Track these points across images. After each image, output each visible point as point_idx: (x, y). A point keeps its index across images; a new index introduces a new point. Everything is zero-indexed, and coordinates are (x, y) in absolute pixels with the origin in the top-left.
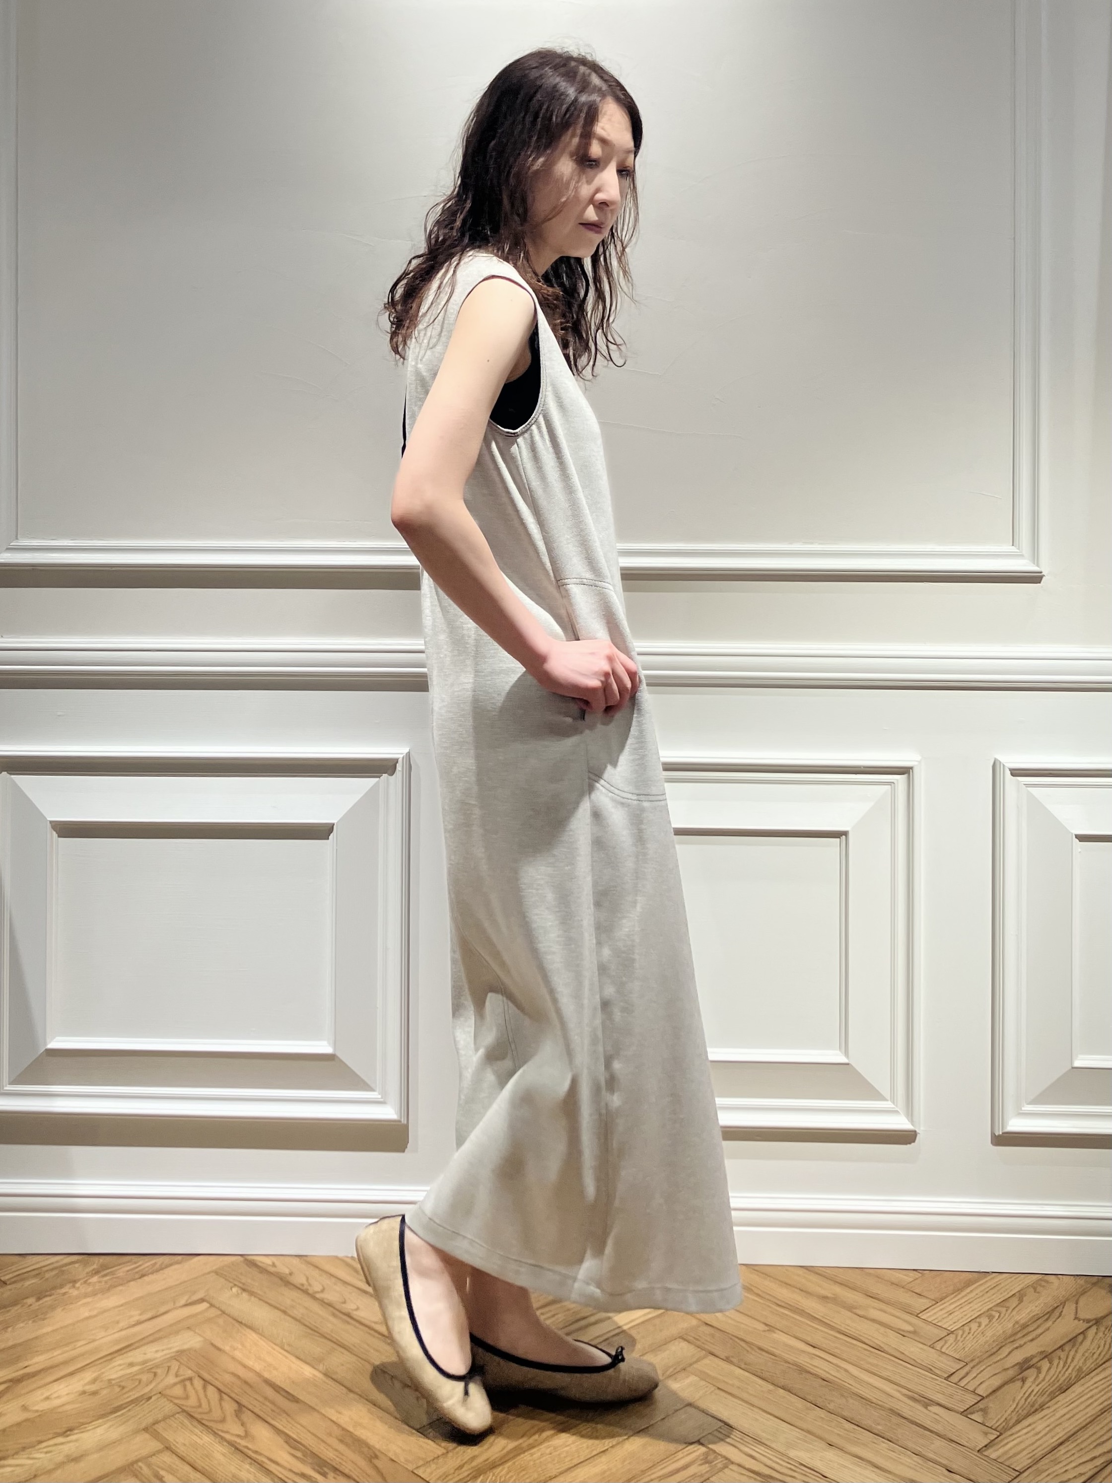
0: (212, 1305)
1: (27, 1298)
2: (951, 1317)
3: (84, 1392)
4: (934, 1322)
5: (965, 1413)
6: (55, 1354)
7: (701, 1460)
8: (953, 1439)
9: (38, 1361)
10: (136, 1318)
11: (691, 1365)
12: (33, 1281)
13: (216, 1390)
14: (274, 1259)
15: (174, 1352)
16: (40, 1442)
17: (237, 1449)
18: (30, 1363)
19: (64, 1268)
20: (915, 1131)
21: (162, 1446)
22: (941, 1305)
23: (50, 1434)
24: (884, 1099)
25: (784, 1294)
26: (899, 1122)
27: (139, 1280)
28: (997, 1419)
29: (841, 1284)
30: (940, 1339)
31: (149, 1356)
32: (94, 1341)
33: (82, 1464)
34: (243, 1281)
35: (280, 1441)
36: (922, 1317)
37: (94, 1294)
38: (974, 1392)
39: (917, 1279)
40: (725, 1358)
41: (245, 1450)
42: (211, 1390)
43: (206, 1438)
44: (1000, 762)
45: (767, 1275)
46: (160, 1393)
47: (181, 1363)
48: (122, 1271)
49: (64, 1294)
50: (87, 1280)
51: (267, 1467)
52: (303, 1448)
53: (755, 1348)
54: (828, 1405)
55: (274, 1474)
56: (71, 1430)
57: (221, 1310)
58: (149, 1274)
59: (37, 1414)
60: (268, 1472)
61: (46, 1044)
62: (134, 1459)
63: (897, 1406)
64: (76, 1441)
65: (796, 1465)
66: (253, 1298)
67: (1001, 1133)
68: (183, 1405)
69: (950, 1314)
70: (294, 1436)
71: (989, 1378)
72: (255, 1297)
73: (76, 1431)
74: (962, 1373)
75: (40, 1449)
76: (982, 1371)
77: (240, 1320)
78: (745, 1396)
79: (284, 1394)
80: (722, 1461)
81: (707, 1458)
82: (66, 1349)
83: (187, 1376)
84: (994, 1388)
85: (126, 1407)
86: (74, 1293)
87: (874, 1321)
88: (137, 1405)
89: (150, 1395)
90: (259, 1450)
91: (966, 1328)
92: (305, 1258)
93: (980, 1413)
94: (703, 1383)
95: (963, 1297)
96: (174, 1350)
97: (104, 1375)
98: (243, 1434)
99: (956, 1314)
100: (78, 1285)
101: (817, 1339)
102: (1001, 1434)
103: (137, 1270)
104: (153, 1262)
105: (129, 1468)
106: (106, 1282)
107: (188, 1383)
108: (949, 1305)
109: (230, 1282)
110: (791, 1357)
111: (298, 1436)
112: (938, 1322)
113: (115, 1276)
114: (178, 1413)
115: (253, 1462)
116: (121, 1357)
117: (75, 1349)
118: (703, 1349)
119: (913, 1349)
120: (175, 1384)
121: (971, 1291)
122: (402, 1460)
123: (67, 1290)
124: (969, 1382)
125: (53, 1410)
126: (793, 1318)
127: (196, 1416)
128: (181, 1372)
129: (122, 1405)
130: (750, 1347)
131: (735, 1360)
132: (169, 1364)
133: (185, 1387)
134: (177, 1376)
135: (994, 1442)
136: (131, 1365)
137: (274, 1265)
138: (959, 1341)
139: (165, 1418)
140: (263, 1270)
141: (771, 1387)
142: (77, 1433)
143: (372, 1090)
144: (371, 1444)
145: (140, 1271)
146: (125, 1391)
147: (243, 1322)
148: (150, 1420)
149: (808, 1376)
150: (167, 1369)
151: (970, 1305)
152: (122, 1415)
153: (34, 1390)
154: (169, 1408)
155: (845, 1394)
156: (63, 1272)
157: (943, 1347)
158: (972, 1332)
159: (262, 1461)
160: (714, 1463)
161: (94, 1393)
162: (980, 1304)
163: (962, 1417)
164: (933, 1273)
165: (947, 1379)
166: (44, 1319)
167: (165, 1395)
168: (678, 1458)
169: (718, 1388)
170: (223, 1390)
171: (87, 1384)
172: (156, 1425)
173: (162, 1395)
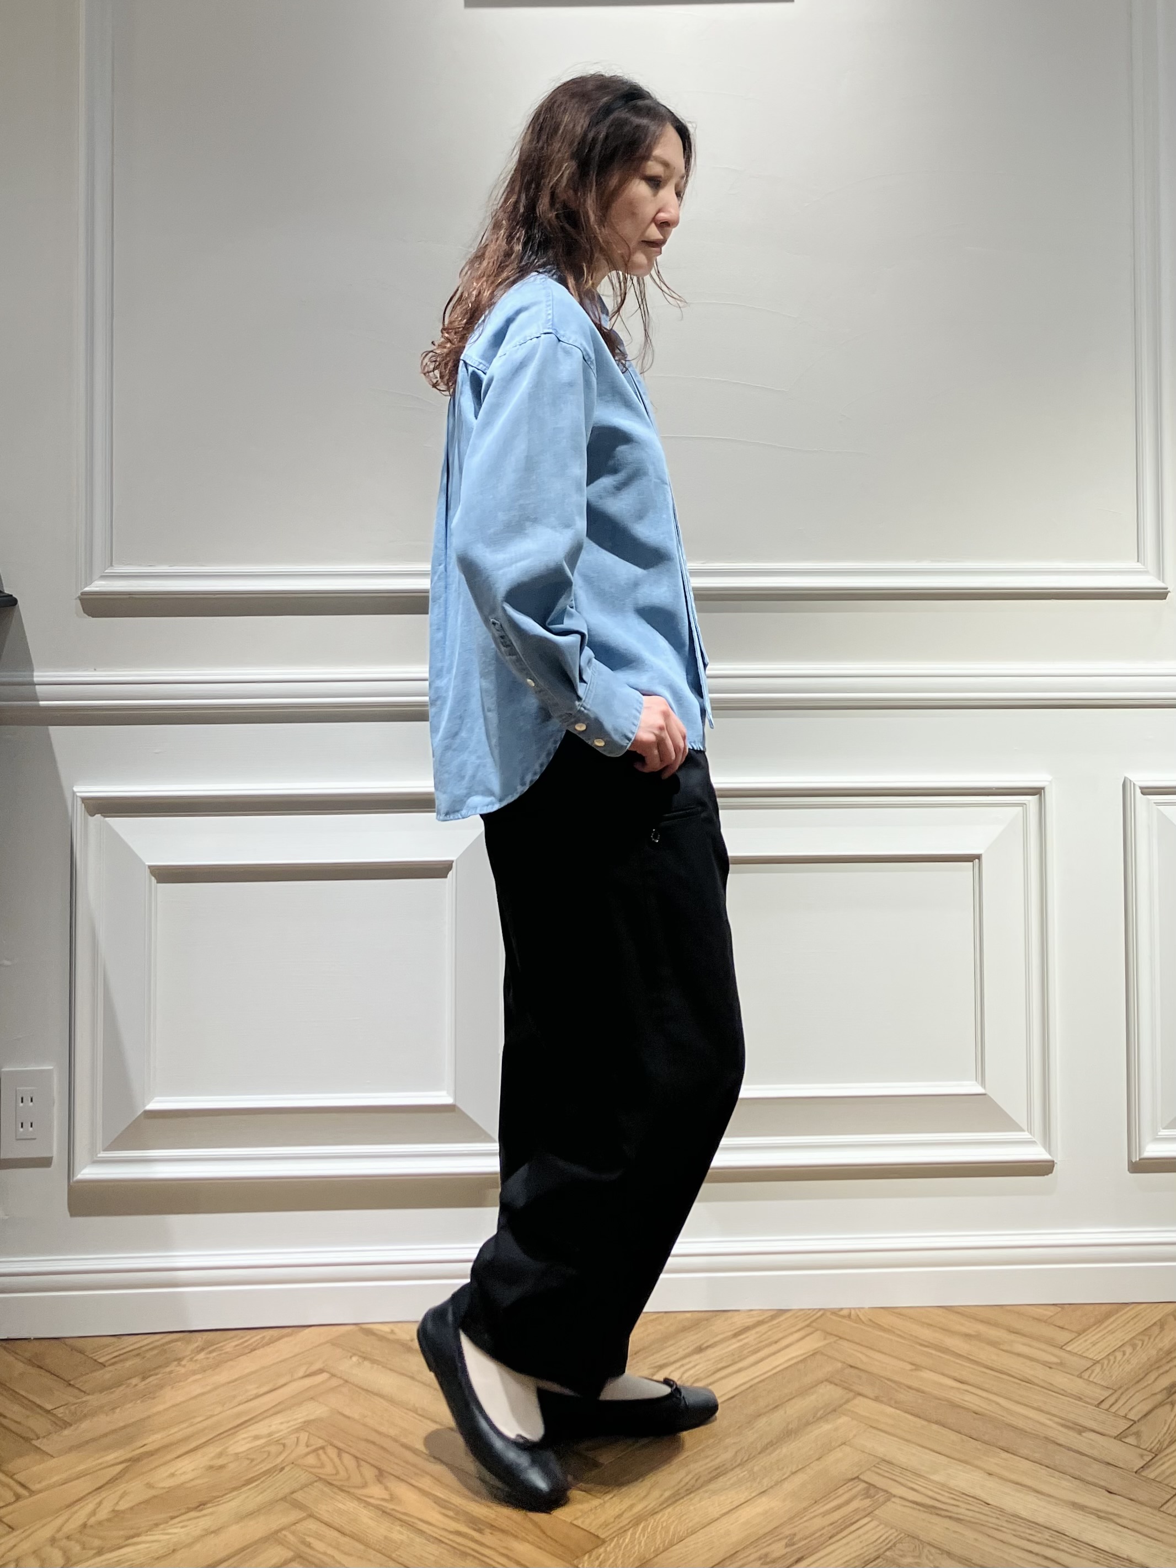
0: (332, 1375)
1: (130, 1378)
2: (1094, 1348)
3: (211, 1467)
4: (1079, 1353)
5: (1120, 1437)
6: (173, 1431)
7: (863, 1495)
8: (1109, 1462)
9: (157, 1439)
10: (255, 1392)
11: (841, 1406)
12: (133, 1362)
13: (353, 1458)
14: (388, 1327)
15: (299, 1423)
16: (173, 1518)
17: (384, 1512)
18: (147, 1441)
19: (166, 1347)
20: (1053, 1162)
21: (305, 1515)
22: (1083, 1337)
23: (181, 1509)
24: (1022, 1130)
25: (926, 1334)
26: (1036, 1153)
27: (248, 1355)
28: (1150, 1441)
29: (981, 1321)
30: (1088, 1369)
31: (273, 1428)
32: (212, 1416)
33: (222, 1537)
34: (363, 1350)
35: (428, 1501)
36: (1068, 1349)
37: (203, 1370)
38: (1125, 1417)
39: (1057, 1313)
40: (875, 1399)
41: (393, 1513)
42: (347, 1458)
43: (351, 1503)
44: (1130, 781)
46: (293, 1463)
47: (310, 1433)
48: (230, 1346)
49: (171, 1372)
50: (195, 1356)
51: (417, 1526)
53: (905, 1387)
54: (984, 1437)
55: (426, 1533)
56: (203, 1504)
57: (344, 1380)
58: (259, 1348)
59: (165, 1491)
60: (421, 1532)
61: (143, 1106)
62: (277, 1529)
63: (1051, 1434)
64: (215, 1512)
65: (957, 1494)
66: (376, 1366)
67: (1138, 1159)
68: (319, 1473)
69: (1094, 1345)
71: (1139, 1403)
73: (209, 1505)
74: (1113, 1399)
75: (174, 1524)
76: (1131, 1397)
77: (364, 1388)
80: (885, 1494)
81: (868, 1492)
82: (184, 1425)
83: (318, 1445)
84: (1144, 1413)
85: (259, 1479)
86: (183, 1370)
87: (1019, 1355)
88: (271, 1476)
89: (283, 1465)
90: (409, 1513)
91: (1112, 1358)
93: (1134, 1437)
94: (855, 1422)
95: (1105, 1328)
96: (300, 1421)
97: (229, 1449)
98: (387, 1497)
99: (1099, 1344)
100: (183, 1363)
101: (963, 1376)
102: (1156, 1455)
103: (246, 1344)
104: (258, 1337)
105: (273, 1537)
106: (214, 1358)
107: (321, 1452)
108: (1092, 1336)
109: (349, 1351)
110: (941, 1394)
111: (446, 1496)
112: (1084, 1352)
113: (223, 1352)
114: (316, 1481)
116: (243, 1431)
117: (193, 1425)
118: (850, 1390)
119: (1061, 1380)
120: (308, 1454)
121: (1114, 1322)
123: (173, 1369)
124: (1119, 1408)
125: (180, 1487)
126: (940, 1357)
127: (334, 1483)
128: (312, 1442)
129: (252, 1478)
130: (897, 1385)
131: (883, 1399)
132: (297, 1435)
134: (307, 1446)
135: (1150, 1464)
136: (257, 1438)
137: (389, 1333)
138: (1105, 1370)
139: (303, 1487)
140: (380, 1337)
141: (923, 1422)
142: (210, 1507)
145: (249, 1345)
146: (254, 1463)
147: (369, 1390)
148: (285, 1490)
149: (961, 1410)
150: (296, 1439)
151: (1114, 1335)
152: (257, 1486)
153: (157, 1467)
154: (304, 1477)
155: (1000, 1426)
156: (165, 1351)
157: (1089, 1377)
158: (1117, 1361)
159: (413, 1522)
160: (876, 1497)
161: (222, 1467)
162: (1123, 1333)
163: (1116, 1441)
164: (1073, 1306)
165: (1098, 1406)
166: (154, 1398)
167: (298, 1466)
168: (838, 1494)
169: (871, 1427)
170: (358, 1455)
171: (212, 1459)
172: (295, 1494)
173: (296, 1465)
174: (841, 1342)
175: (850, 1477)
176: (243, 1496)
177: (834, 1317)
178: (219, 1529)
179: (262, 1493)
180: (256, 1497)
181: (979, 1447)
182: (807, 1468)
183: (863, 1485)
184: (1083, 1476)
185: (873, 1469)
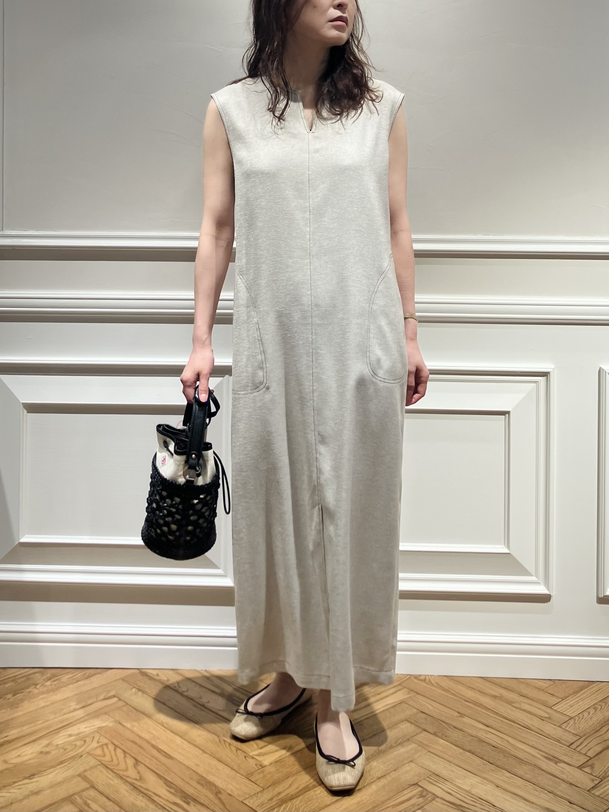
0: (120, 699)
1: (7, 694)
2: (571, 708)
3: (41, 752)
4: (561, 712)
5: (580, 767)
6: (24, 729)
7: (419, 795)
8: (573, 783)
9: (13, 733)
10: (73, 707)
11: (413, 737)
12: (11, 684)
13: (122, 751)
14: (158, 671)
15: (96, 728)
16: (14, 783)
17: (135, 787)
18: (8, 734)
19: (29, 677)
20: (550, 595)
21: (89, 785)
22: (565, 701)
23: (20, 777)
24: (531, 575)
25: (470, 694)
26: (540, 589)
27: (75, 684)
28: (599, 771)
29: (504, 688)
30: (566, 722)
31: (81, 730)
32: (47, 721)
33: (40, 796)
34: (139, 684)
35: (161, 782)
36: (555, 709)
37: (48, 692)
38: (585, 754)
39: (550, 685)
40: (433, 733)
41: (139, 788)
42: (119, 752)
43: (115, 780)
44: (603, 369)
45: (459, 682)
46: (88, 753)
47: (100, 735)
48: (65, 678)
49: (30, 692)
50: (43, 684)
51: (152, 798)
52: (175, 787)
53: (452, 727)
54: (496, 762)
55: (157, 803)
56: (33, 775)
57: (125, 702)
58: (81, 680)
59: (12, 766)
60: (154, 801)
61: (19, 539)
62: (72, 793)
63: (538, 763)
64: (37, 781)
65: (477, 799)
66: (144, 695)
67: (602, 596)
68: (101, 760)
69: (571, 707)
70: (170, 779)
71: (595, 746)
72: (146, 694)
73: (37, 776)
74: (578, 743)
75: (14, 787)
76: (590, 742)
77: (136, 708)
78: (446, 757)
79: (164, 754)
80: (432, 796)
81: (421, 794)
82: (31, 726)
83: (104, 743)
84: (597, 752)
85: (67, 761)
86: (36, 691)
87: (524, 711)
88: (73, 760)
89: (82, 754)
90: (148, 788)
91: (581, 716)
92: (176, 671)
93: (590, 767)
94: (420, 748)
95: (579, 696)
97: (53, 742)
98: (138, 778)
99: (574, 707)
100: (38, 687)
101: (490, 722)
102: (602, 780)
103: (74, 678)
104: (84, 673)
105: (69, 799)
106: (55, 685)
107: (105, 747)
108: (571, 701)
109: (131, 685)
110: (474, 733)
111: (172, 779)
112: (563, 712)
113: (61, 681)
114: (99, 765)
115: (144, 795)
116: (64, 731)
117: (36, 726)
118: (420, 728)
119: (549, 728)
120: (97, 748)
121: (584, 693)
122: (236, 795)
123: (31, 690)
124: (582, 748)
125: (22, 763)
126: (475, 709)
127: (110, 767)
128: (101, 740)
129: (65, 760)
130: (449, 726)
131: (439, 735)
132: (93, 735)
133: (103, 749)
134: (98, 742)
135: (598, 785)
136: (70, 735)
137: (158, 675)
138: (576, 723)
139: (91, 768)
140: (150, 678)
141: (462, 751)
142: (37, 777)
143: (219, 568)
144: (217, 785)
145: (76, 678)
146: (66, 751)
147: (139, 709)
148: (81, 769)
149: (484, 744)
150: (92, 738)
151: (584, 701)
152: (65, 766)
153: (11, 751)
154: (93, 762)
155: (507, 755)
156: (29, 679)
157: (566, 727)
158: (584, 717)
159: (150, 795)
160: (427, 797)
161: (48, 753)
162: (589, 701)
163: (577, 769)
164: (561, 682)
165: (569, 746)
166: (17, 707)
167: (91, 755)
168: (403, 794)
169: (429, 751)
170: (126, 750)
171: (43, 747)
172: (85, 772)
173: (90, 754)
174: (418, 696)
175: (412, 783)
176: (57, 772)
177: (416, 681)
178: (38, 792)
179: (68, 770)
180: (63, 773)
181: (493, 768)
182: (387, 776)
183: (421, 789)
184: (555, 791)
185: (427, 779)
